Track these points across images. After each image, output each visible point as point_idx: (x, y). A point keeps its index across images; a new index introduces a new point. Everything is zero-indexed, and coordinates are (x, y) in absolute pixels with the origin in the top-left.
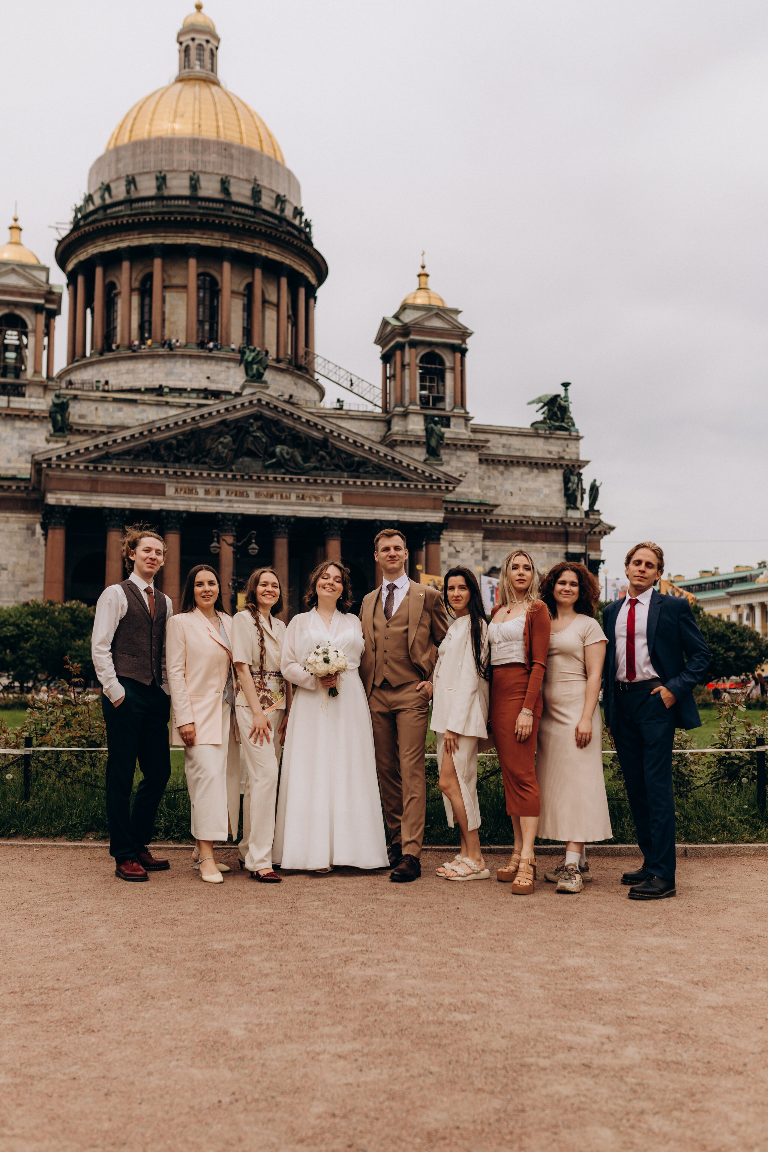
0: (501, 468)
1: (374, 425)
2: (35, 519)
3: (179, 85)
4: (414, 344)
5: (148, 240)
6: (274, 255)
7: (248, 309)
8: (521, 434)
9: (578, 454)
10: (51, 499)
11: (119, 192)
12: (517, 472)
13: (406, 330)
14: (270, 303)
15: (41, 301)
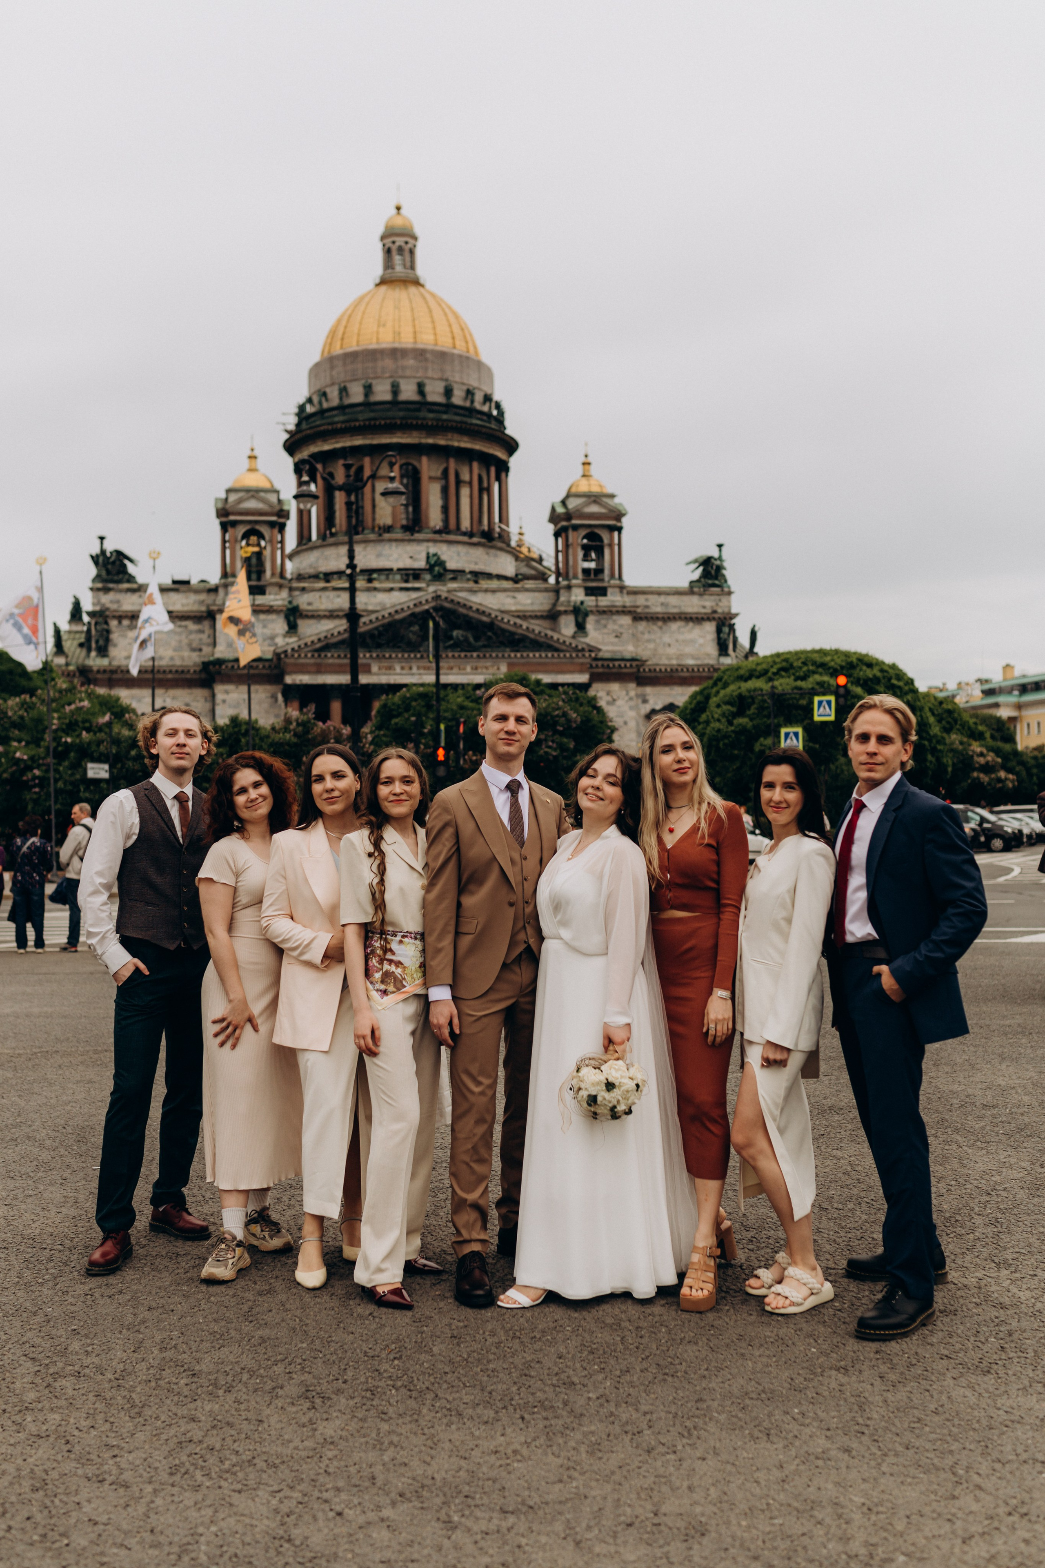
0: (660, 623)
1: (546, 594)
2: (277, 690)
3: (383, 288)
4: (576, 528)
5: (358, 441)
6: (465, 443)
7: (445, 491)
8: (678, 592)
9: (730, 607)
10: (289, 680)
11: (334, 399)
12: (674, 626)
13: (568, 516)
14: (465, 482)
15: (274, 518)
